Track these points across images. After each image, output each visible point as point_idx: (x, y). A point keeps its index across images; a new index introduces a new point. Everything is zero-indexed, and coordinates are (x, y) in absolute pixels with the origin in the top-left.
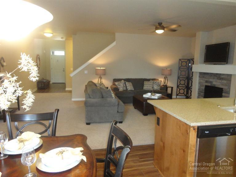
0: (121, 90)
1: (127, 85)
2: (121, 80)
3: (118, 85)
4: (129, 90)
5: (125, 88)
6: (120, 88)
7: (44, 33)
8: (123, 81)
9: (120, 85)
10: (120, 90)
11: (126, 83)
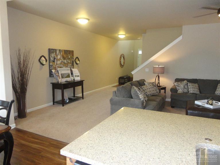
0: (180, 92)
1: (189, 87)
2: (184, 81)
3: (178, 86)
4: (191, 93)
5: (186, 91)
6: (179, 89)
7: (118, 35)
8: (185, 81)
9: (179, 86)
10: (178, 92)
11: (188, 85)
